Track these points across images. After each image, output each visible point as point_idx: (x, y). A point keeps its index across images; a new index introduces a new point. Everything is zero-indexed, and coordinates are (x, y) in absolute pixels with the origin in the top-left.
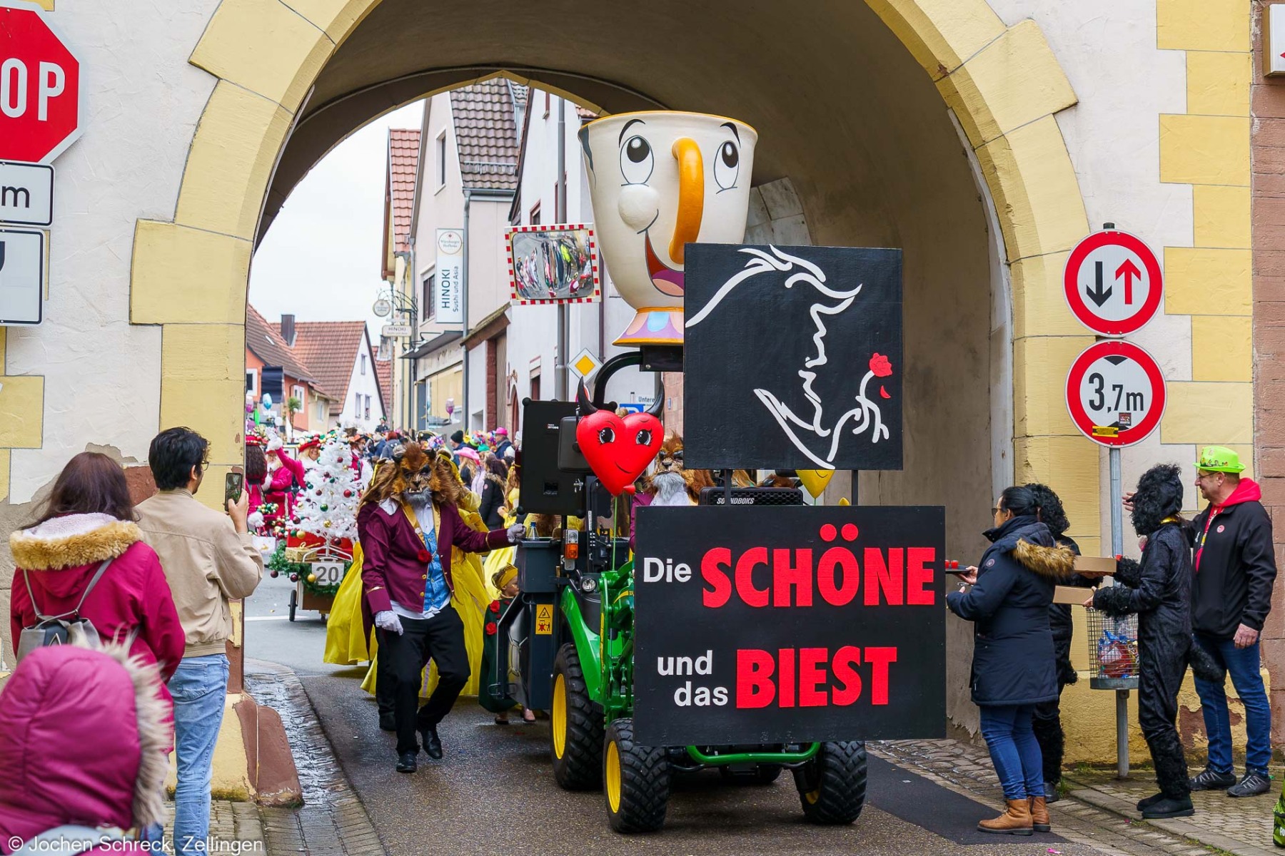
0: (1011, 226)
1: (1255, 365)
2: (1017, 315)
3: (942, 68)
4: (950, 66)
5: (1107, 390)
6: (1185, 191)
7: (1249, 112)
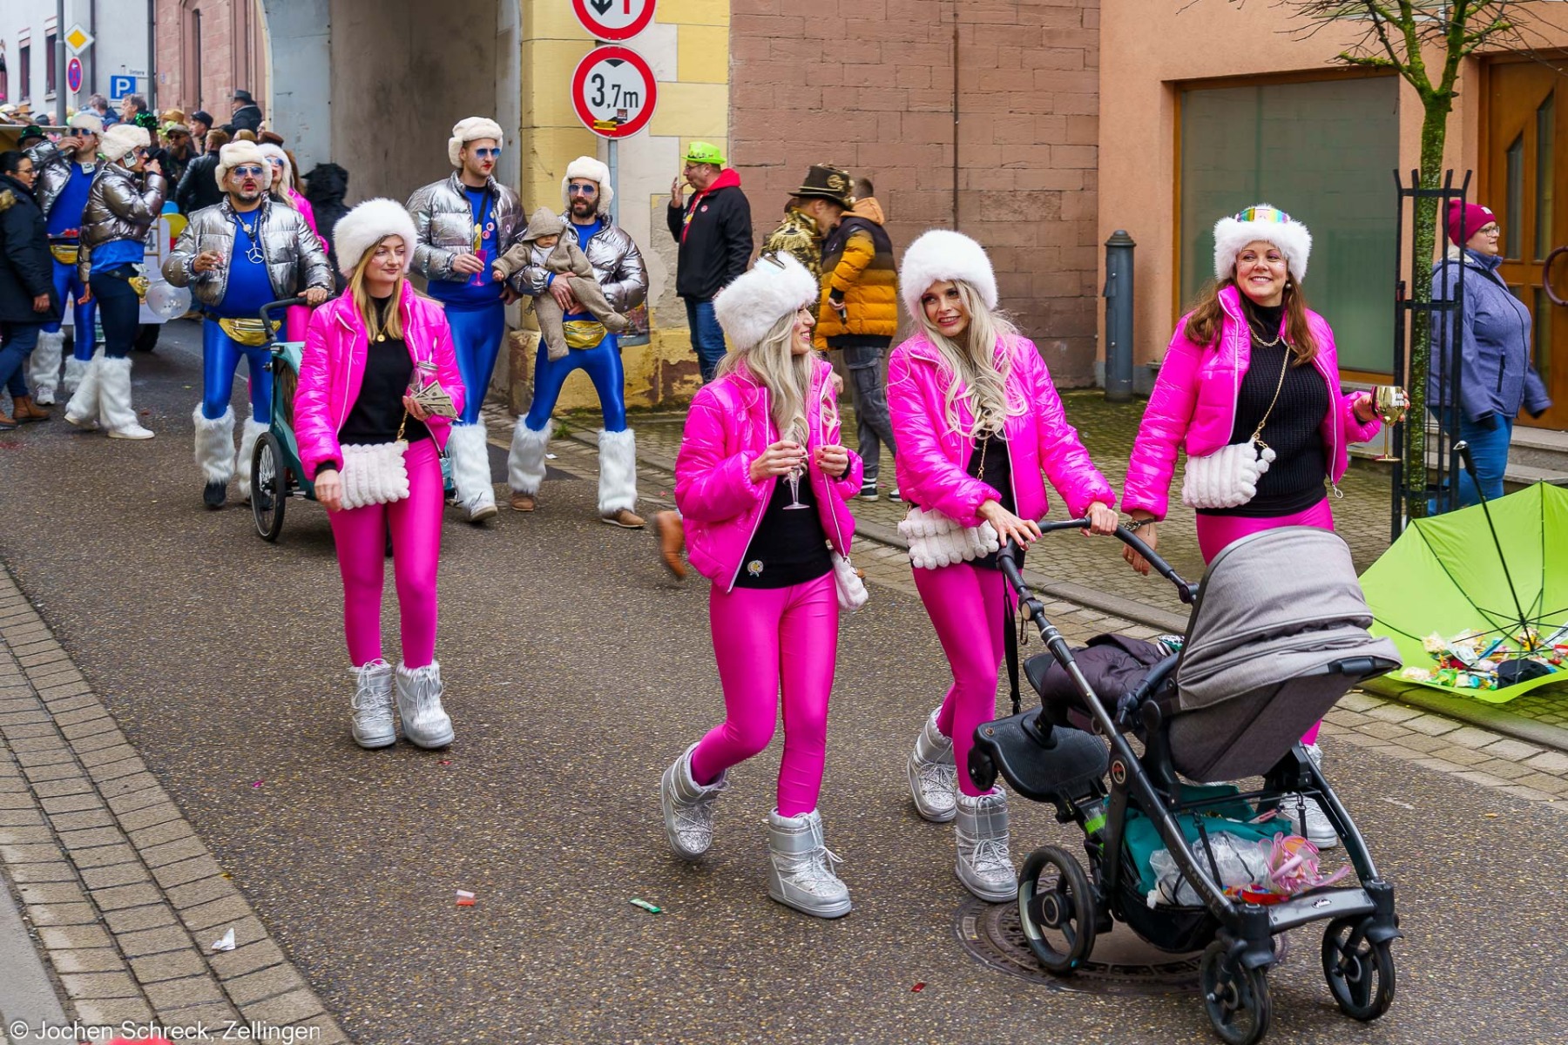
1: (731, 69)
2: (526, 18)
5: (607, 89)
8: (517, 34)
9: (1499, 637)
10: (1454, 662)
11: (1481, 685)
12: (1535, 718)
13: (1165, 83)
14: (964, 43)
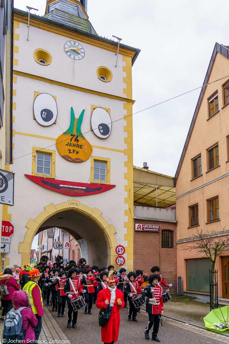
0: (110, 244)
1: (133, 258)
2: (110, 253)
4: (104, 229)
5: (119, 261)
6: (127, 242)
7: (133, 234)
8: (109, 255)
9: (222, 323)
10: (217, 326)
11: (220, 329)
12: (226, 333)
13: (184, 259)
14: (161, 255)
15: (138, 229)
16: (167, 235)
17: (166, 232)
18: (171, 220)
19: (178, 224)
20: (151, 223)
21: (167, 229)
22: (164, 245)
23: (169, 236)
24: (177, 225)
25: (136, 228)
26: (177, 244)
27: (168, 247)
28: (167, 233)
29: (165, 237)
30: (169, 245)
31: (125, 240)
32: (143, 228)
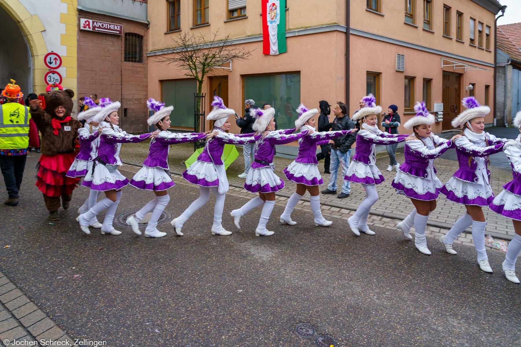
0: (32, 50)
1: (77, 76)
2: (34, 65)
3: (19, 21)
4: (20, 21)
5: (52, 79)
6: (65, 47)
7: (76, 35)
8: (32, 68)
13: (159, 80)
14: (123, 72)
15: (85, 27)
16: (132, 42)
17: (131, 37)
18: (139, 19)
19: (151, 26)
20: (108, 20)
21: (133, 32)
22: (129, 58)
23: (136, 43)
24: (149, 28)
25: (82, 25)
26: (148, 57)
27: (135, 61)
28: (132, 39)
29: (129, 45)
30: (135, 58)
31: (62, 44)
32: (94, 27)
